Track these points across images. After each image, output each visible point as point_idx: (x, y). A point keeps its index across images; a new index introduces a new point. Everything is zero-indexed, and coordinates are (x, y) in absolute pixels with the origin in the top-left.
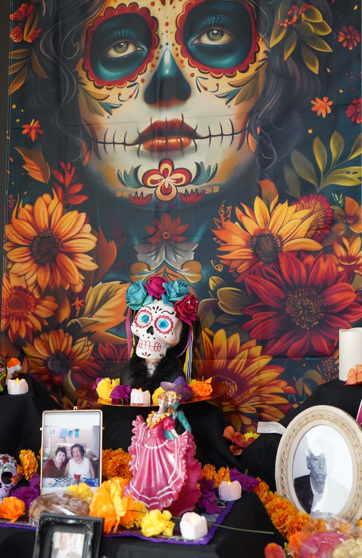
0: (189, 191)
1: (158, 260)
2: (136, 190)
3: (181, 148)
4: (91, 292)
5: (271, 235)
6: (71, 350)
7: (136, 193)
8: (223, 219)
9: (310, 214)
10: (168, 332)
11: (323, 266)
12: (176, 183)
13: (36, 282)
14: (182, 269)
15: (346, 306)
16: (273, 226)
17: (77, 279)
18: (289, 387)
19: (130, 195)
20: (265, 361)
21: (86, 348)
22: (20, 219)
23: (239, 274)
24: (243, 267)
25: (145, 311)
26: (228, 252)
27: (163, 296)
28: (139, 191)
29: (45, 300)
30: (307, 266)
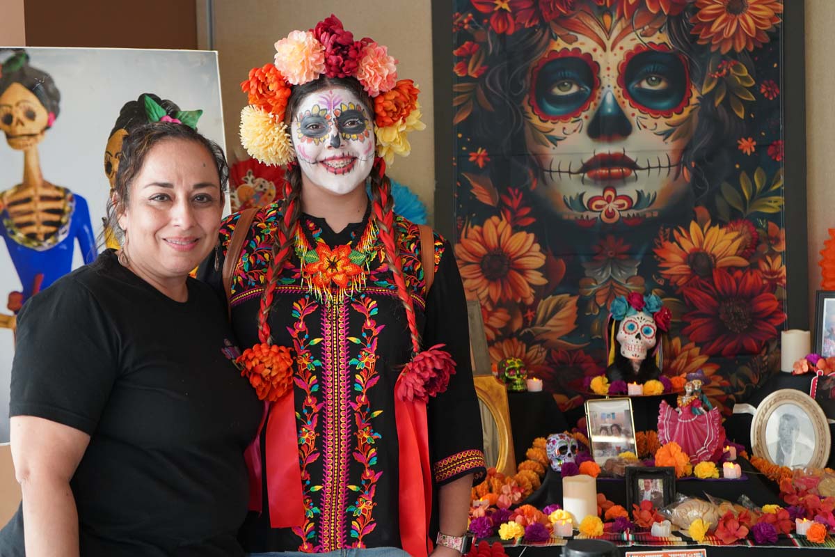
0: (631, 215)
1: (604, 276)
2: (581, 214)
3: (623, 179)
4: (542, 304)
5: (705, 254)
6: (526, 356)
7: (582, 216)
8: (662, 240)
9: (739, 236)
10: (652, 338)
11: (751, 279)
12: (619, 207)
13: (488, 296)
14: (627, 282)
15: (771, 312)
16: (707, 246)
17: (529, 294)
18: (724, 381)
19: (576, 218)
20: (702, 360)
21: (539, 354)
22: (469, 239)
23: (678, 287)
24: (682, 281)
25: (631, 321)
26: (668, 268)
27: (644, 308)
28: (585, 214)
29: (497, 311)
30: (737, 280)
